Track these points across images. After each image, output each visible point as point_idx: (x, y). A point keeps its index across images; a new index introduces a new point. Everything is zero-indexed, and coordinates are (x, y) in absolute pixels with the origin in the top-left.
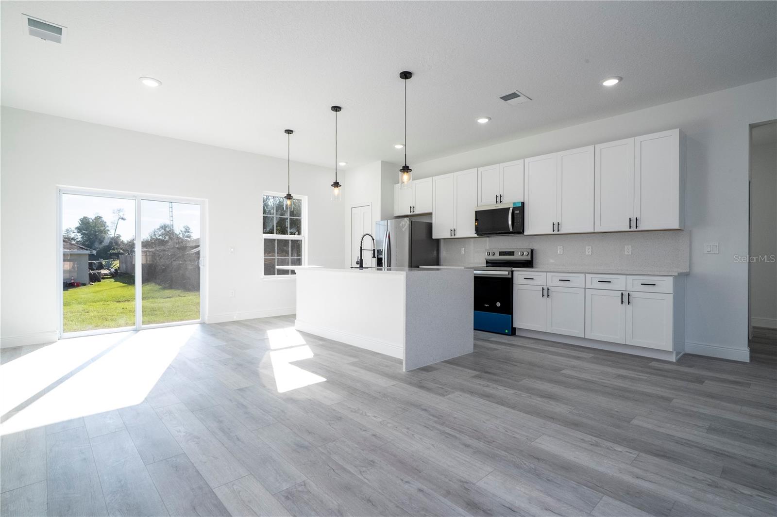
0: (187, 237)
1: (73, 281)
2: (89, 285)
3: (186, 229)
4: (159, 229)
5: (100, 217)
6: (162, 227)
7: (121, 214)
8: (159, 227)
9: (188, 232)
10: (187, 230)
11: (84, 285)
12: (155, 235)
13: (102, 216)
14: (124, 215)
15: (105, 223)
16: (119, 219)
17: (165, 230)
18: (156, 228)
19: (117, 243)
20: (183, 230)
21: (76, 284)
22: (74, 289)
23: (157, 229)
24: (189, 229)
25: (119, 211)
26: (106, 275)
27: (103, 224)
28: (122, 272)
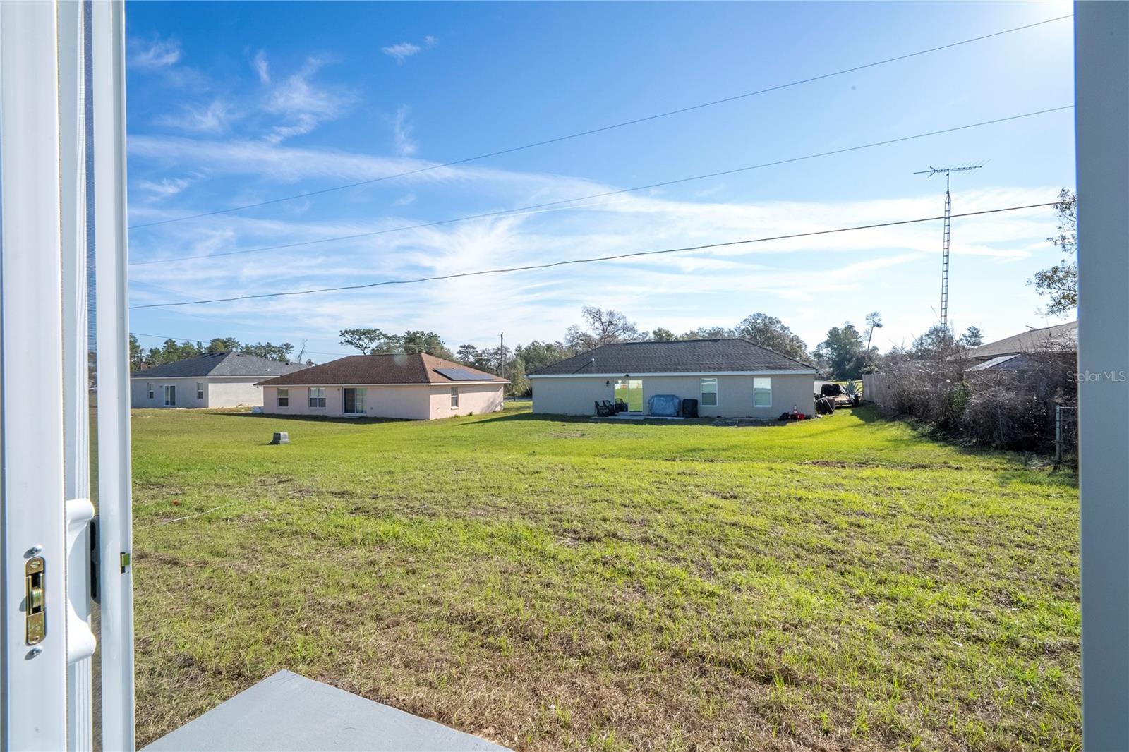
0: (974, 344)
1: (795, 412)
2: (816, 418)
3: (973, 333)
4: (928, 335)
5: (852, 327)
6: (932, 332)
7: (876, 319)
8: (927, 333)
9: (976, 336)
10: (975, 333)
11: (808, 417)
12: (921, 344)
13: (854, 325)
14: (879, 320)
15: (857, 332)
16: (874, 326)
17: (937, 336)
18: (924, 334)
19: (870, 359)
20: (967, 333)
21: (798, 417)
22: (794, 423)
23: (925, 336)
24: (978, 332)
25: (874, 315)
26: (843, 403)
27: (855, 334)
28: (867, 399)
